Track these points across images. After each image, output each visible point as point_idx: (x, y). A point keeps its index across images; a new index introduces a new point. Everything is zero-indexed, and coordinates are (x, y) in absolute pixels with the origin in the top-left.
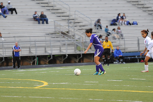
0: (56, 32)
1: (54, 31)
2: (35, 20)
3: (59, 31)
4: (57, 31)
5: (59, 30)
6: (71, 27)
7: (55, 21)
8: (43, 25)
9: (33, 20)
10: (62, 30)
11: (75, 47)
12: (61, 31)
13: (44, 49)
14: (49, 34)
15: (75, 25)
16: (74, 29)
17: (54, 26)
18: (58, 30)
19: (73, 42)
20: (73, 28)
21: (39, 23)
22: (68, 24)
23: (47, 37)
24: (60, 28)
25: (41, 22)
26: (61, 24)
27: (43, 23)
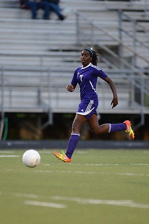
0: (81, 45)
1: (74, 42)
2: (23, 6)
3: (89, 43)
4: (84, 43)
5: (89, 40)
6: (127, 33)
7: (80, 14)
8: (46, 23)
9: (18, 5)
10: (99, 40)
11: (130, 93)
12: (95, 43)
13: (35, 94)
14: (57, 51)
15: (140, 29)
16: (136, 41)
17: (74, 28)
18: (85, 40)
19: (125, 79)
20: (131, 36)
21: (34, 16)
22: (120, 25)
23: (45, 59)
24: (92, 35)
25: (40, 12)
26: (95, 23)
27: (46, 17)
